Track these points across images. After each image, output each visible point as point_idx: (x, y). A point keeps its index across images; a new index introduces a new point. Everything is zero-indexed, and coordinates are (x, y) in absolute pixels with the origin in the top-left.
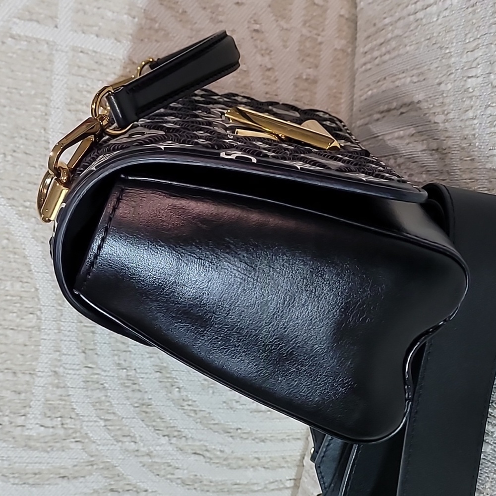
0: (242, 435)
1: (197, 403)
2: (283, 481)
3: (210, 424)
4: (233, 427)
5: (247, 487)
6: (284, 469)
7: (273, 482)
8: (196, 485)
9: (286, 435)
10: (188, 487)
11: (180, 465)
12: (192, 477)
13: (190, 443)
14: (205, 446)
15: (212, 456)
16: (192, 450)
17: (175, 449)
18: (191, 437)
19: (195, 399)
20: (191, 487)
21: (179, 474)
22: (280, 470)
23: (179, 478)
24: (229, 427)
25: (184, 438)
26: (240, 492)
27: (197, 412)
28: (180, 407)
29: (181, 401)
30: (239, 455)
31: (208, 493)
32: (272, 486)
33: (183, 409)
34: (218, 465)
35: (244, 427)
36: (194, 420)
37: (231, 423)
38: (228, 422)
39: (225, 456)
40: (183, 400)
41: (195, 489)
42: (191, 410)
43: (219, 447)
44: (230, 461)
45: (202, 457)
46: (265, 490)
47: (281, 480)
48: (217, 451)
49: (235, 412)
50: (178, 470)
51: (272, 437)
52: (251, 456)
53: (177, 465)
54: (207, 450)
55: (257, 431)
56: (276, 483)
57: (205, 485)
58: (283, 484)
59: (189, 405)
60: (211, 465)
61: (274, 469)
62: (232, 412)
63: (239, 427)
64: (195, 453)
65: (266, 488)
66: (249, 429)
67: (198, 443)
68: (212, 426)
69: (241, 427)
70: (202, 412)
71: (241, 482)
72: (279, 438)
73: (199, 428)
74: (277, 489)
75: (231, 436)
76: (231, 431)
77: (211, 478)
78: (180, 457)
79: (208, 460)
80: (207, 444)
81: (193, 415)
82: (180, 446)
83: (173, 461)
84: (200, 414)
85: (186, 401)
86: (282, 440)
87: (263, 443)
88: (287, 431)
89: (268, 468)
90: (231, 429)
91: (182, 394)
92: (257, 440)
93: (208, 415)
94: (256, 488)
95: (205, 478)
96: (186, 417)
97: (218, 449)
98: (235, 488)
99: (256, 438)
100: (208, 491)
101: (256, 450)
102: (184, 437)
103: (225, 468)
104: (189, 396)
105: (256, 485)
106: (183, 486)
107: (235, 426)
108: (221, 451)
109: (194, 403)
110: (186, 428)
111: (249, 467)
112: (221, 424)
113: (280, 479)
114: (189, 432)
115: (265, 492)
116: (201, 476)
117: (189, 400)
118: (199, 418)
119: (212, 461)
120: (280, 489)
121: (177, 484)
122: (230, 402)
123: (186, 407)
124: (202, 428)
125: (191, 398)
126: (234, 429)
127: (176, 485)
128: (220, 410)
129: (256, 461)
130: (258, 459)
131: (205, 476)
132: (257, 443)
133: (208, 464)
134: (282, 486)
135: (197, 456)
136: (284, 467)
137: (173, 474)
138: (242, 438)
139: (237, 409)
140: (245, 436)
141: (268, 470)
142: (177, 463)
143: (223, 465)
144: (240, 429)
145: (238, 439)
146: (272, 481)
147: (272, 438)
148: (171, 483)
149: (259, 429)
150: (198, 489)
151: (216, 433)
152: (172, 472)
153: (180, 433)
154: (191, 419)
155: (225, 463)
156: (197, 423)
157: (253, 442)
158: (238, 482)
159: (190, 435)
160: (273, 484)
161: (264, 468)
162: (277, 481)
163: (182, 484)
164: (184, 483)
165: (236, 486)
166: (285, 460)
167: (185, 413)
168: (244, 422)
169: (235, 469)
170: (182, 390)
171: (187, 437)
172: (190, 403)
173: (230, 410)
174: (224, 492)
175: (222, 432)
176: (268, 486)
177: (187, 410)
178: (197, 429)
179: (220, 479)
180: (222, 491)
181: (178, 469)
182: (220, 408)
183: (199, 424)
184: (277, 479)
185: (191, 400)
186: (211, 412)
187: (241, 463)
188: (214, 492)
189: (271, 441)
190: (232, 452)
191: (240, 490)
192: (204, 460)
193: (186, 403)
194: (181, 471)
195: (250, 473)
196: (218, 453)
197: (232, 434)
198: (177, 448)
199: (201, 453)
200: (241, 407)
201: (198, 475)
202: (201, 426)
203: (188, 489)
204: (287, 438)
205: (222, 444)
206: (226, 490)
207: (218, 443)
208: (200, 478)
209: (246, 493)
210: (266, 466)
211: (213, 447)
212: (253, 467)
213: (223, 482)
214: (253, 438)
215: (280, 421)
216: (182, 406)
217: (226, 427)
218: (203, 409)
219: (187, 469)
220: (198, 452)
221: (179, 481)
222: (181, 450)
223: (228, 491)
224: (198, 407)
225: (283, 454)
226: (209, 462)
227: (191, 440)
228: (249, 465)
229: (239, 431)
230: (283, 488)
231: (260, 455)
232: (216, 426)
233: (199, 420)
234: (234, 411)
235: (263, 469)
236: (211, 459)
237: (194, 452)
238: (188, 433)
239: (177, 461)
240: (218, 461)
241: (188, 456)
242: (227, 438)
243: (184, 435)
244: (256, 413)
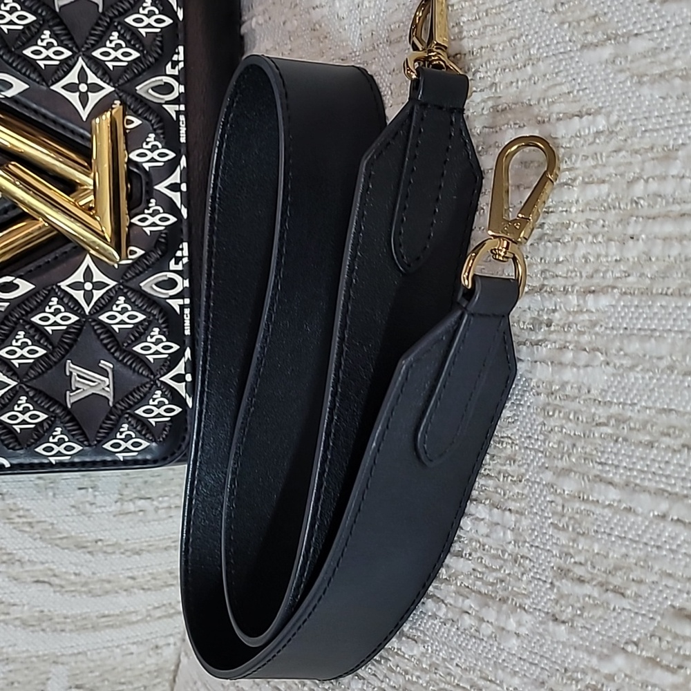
0: (105, 549)
1: (32, 511)
2: (173, 604)
3: (55, 539)
4: (90, 539)
5: (120, 618)
6: (173, 588)
7: (158, 608)
8: (44, 625)
9: (170, 541)
10: (31, 628)
11: (18, 600)
12: (36, 614)
13: (27, 569)
14: (51, 570)
15: (63, 583)
16: (33, 577)
17: (7, 579)
18: (29, 561)
19: (29, 507)
20: (37, 628)
21: (16, 612)
22: (167, 589)
23: (17, 618)
24: (84, 539)
25: (17, 563)
26: (112, 626)
27: (34, 525)
28: (7, 521)
29: (8, 511)
30: (104, 576)
31: (63, 634)
32: (158, 613)
33: (13, 523)
34: (74, 594)
35: (107, 537)
36: (31, 537)
37: (86, 534)
38: (81, 533)
39: (83, 580)
40: (11, 510)
41: (43, 630)
42: (23, 523)
43: (73, 569)
44: (92, 586)
45: (47, 586)
46: (148, 619)
47: (170, 604)
48: (70, 574)
49: (92, 519)
50: (15, 607)
51: (150, 546)
52: (121, 576)
53: (12, 601)
54: (55, 576)
55: (127, 540)
56: (163, 608)
57: (58, 623)
58: (173, 608)
59: (20, 517)
60: (62, 595)
61: (157, 589)
62: (87, 519)
63: (100, 537)
64: (37, 582)
65: (150, 616)
66: (115, 540)
67: (41, 567)
68: (58, 542)
69: (102, 538)
70: (40, 524)
71: (112, 612)
72: (161, 546)
73: (38, 546)
74: (165, 616)
75: (89, 552)
76: (89, 544)
77: (65, 612)
78: (15, 589)
79: (58, 589)
80: (55, 567)
81: (28, 529)
82: (14, 574)
83: (6, 596)
84: (38, 528)
85: (15, 511)
86: (166, 549)
87: (137, 557)
88: (172, 536)
89: (149, 589)
90: (88, 541)
91: (8, 502)
92: (128, 553)
93: (50, 527)
94: (134, 618)
95: (56, 613)
96: (18, 533)
97: (72, 572)
98: (103, 622)
99: (127, 551)
100: (63, 631)
101: (129, 567)
102: (19, 561)
103: (84, 596)
104: (19, 503)
105: (134, 614)
106: (24, 629)
107: (93, 536)
108: (76, 574)
109: (27, 513)
110: (20, 549)
111: (120, 591)
112: (72, 536)
113: (169, 601)
114: (26, 553)
115: (147, 622)
116: (50, 611)
117: (19, 510)
118: (38, 533)
119: (64, 590)
120: (170, 616)
121: (15, 626)
122: (81, 506)
123: (17, 520)
124: (44, 546)
125: (21, 506)
126: (91, 542)
127: (14, 629)
128: (68, 518)
129: (130, 582)
130: (133, 578)
131: (56, 611)
132: (129, 557)
133: (58, 594)
134: (172, 611)
135: (40, 585)
136: (172, 585)
137: (8, 614)
138: (105, 552)
139: (93, 513)
140: (109, 550)
141: (149, 592)
142: (12, 598)
143: (80, 593)
144: (101, 540)
145: (101, 555)
146: (157, 605)
147: (150, 548)
148: (5, 627)
149: (129, 538)
150: (48, 629)
151: (66, 551)
152: (6, 611)
153: (11, 557)
154: (26, 535)
155: (83, 589)
156: (35, 540)
157: (123, 556)
158: (106, 612)
159: (27, 558)
160: (158, 610)
161: (143, 589)
162: (164, 605)
163: (23, 626)
164: (25, 624)
165: (103, 620)
166: (173, 575)
167: (15, 528)
168: (106, 530)
169: (99, 596)
170: (6, 497)
171: (23, 560)
172: (21, 513)
173: (83, 516)
174: (87, 628)
175: (74, 548)
176: (152, 613)
177: (18, 523)
178: (36, 548)
179: (79, 612)
180: (84, 628)
181: (14, 605)
182: (67, 516)
183: (38, 541)
184: (165, 602)
185: (22, 509)
186: (55, 522)
187: (108, 586)
188: (71, 631)
189: (149, 551)
190: (94, 573)
191: (111, 623)
192: (52, 589)
193: (17, 513)
194: (20, 608)
195: (123, 600)
196: (73, 577)
197: (90, 550)
198: (9, 577)
199: (46, 580)
200: (99, 510)
201: (46, 610)
202: (41, 543)
203: (33, 632)
204: (173, 544)
205: (76, 565)
206: (90, 626)
207: (71, 563)
208: (49, 614)
209: (120, 626)
210: (146, 587)
211: (64, 570)
212: (126, 590)
213: (84, 616)
214: (122, 550)
215: (159, 524)
216: (8, 519)
217: (79, 540)
218: (43, 519)
219: (28, 604)
220: (41, 579)
221: (17, 623)
222: (16, 580)
223: (93, 627)
224: (33, 517)
225: (169, 568)
226: (59, 591)
227: (28, 564)
228: (121, 589)
229: (100, 543)
230: (174, 614)
231: (135, 573)
232: (65, 541)
233: (38, 536)
234: (89, 517)
235: (142, 591)
236: (62, 587)
237: (35, 579)
238: (23, 554)
239: (12, 595)
240: (73, 589)
241: (27, 587)
242: (82, 555)
243: (17, 558)
244: (121, 516)
